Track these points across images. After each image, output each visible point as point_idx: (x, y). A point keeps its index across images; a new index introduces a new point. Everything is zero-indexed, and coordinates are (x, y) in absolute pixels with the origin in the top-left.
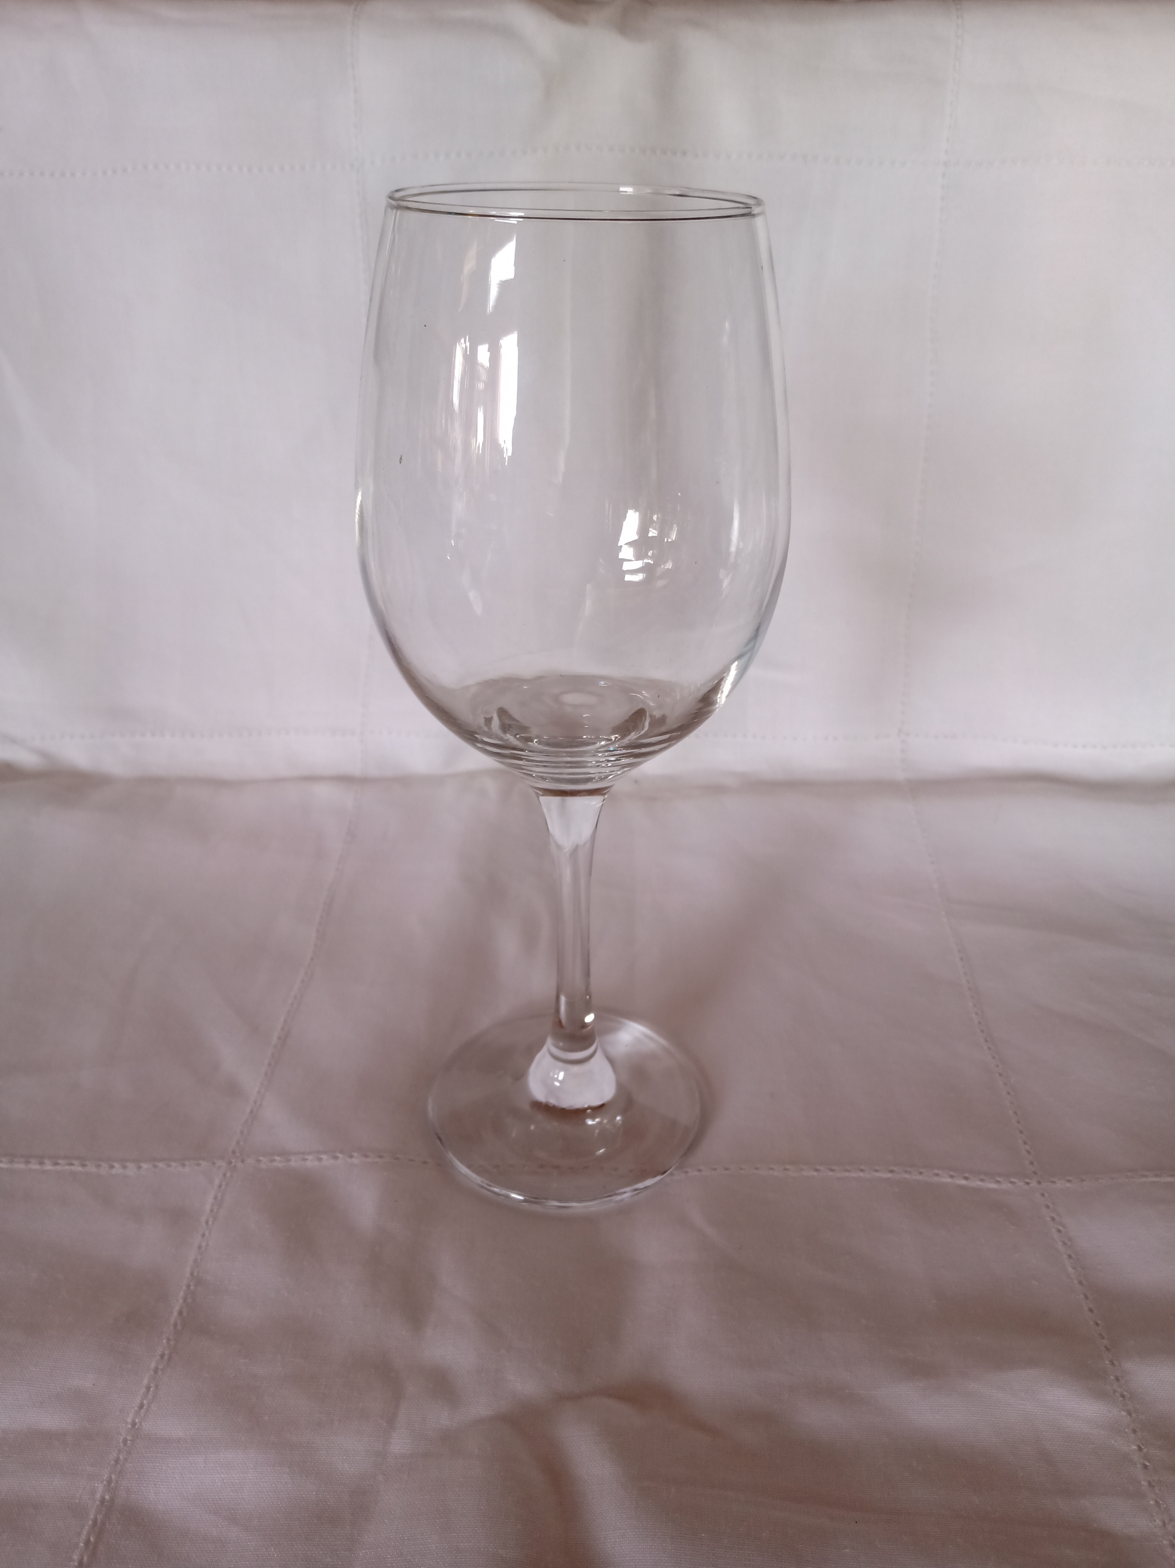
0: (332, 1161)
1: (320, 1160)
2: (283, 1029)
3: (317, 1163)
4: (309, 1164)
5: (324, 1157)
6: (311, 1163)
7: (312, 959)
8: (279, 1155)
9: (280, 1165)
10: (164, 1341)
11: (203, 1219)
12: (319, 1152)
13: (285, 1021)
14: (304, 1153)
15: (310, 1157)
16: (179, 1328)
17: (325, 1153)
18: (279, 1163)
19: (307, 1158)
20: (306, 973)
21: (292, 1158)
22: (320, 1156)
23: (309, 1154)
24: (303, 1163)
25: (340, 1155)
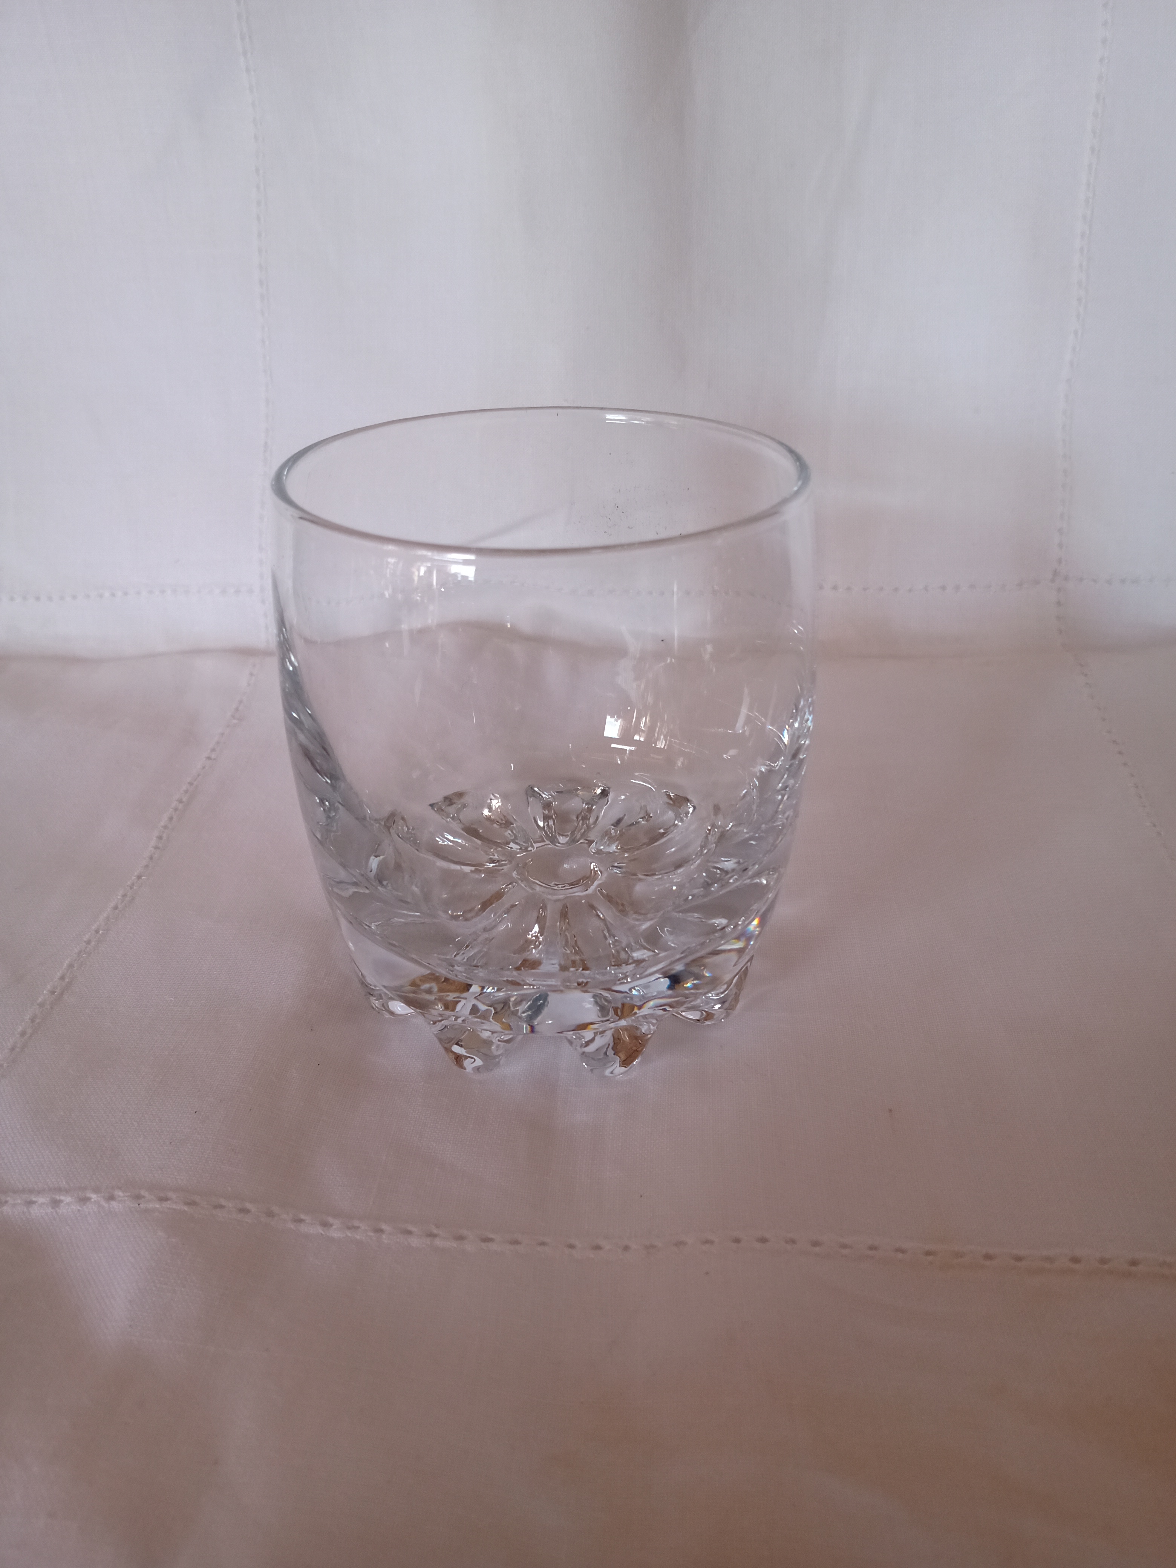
0: (76, 1207)
1: (56, 1203)
2: (62, 978)
3: (50, 1210)
4: (35, 1211)
5: (67, 1199)
6: (40, 1209)
7: (139, 877)
12: (59, 1190)
13: (71, 966)
14: (31, 1191)
15: (41, 1200)
17: (67, 1191)
19: (34, 1199)
20: (124, 896)
21: (9, 1199)
22: (58, 1197)
23: (39, 1192)
24: (25, 1210)
25: (94, 1197)
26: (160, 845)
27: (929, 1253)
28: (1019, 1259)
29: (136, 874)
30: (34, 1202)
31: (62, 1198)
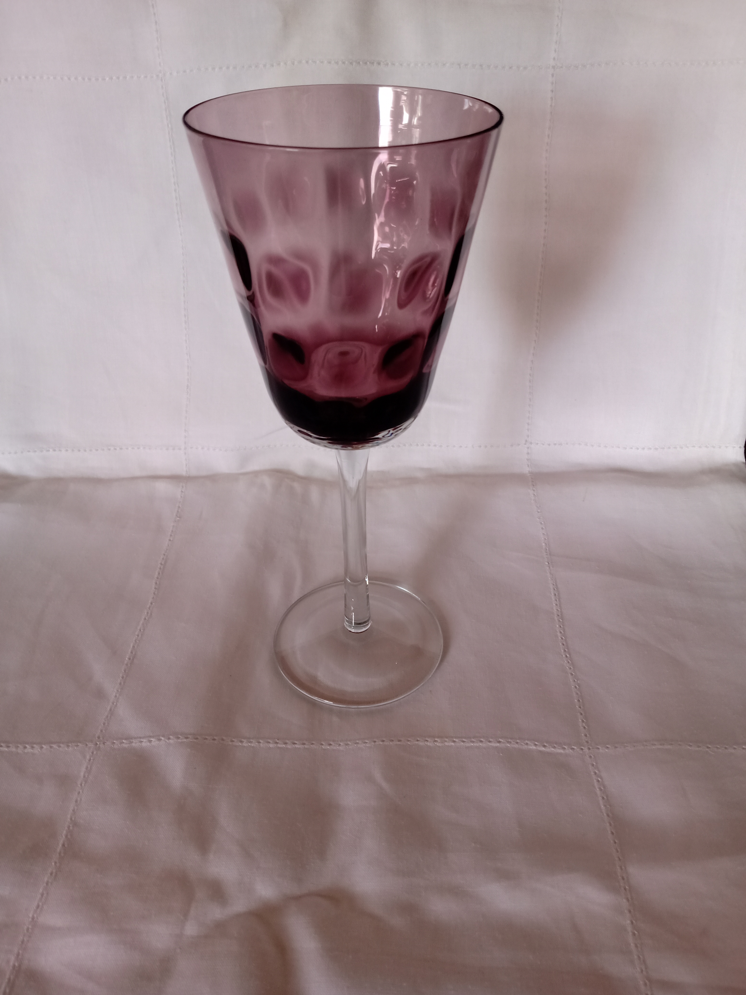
0: (157, 742)
1: (150, 741)
2: (132, 652)
5: (154, 740)
6: (145, 744)
8: (126, 739)
10: (53, 864)
11: (79, 783)
12: (150, 737)
13: (134, 647)
14: (140, 738)
15: (145, 740)
16: (62, 855)
17: (153, 737)
18: (126, 744)
19: (142, 740)
20: (148, 613)
21: (133, 741)
22: (150, 739)
23: (143, 738)
24: (140, 744)
25: (162, 738)
26: (157, 587)
29: (150, 602)
30: (142, 741)
31: (152, 739)
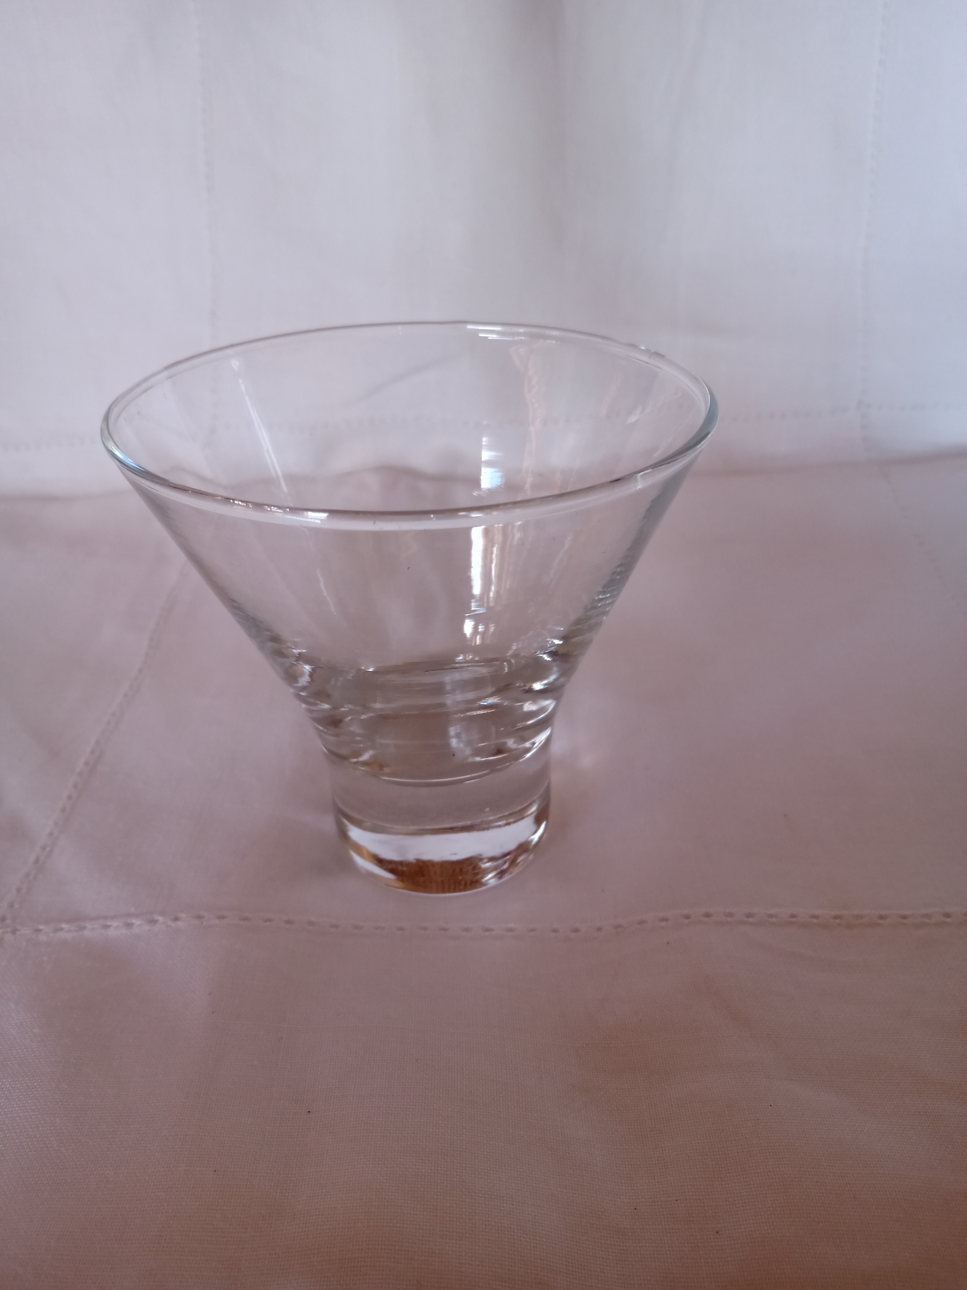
0: (147, 927)
1: (129, 925)
4: (112, 932)
5: (137, 922)
6: (116, 930)
8: (68, 922)
9: (68, 936)
12: (129, 915)
15: (115, 924)
17: (137, 916)
18: (68, 933)
19: (109, 924)
20: (131, 687)
21: (87, 925)
22: (129, 921)
23: (113, 918)
24: (103, 932)
25: (161, 919)
27: (836, 917)
28: (904, 917)
30: (110, 926)
31: (133, 921)
